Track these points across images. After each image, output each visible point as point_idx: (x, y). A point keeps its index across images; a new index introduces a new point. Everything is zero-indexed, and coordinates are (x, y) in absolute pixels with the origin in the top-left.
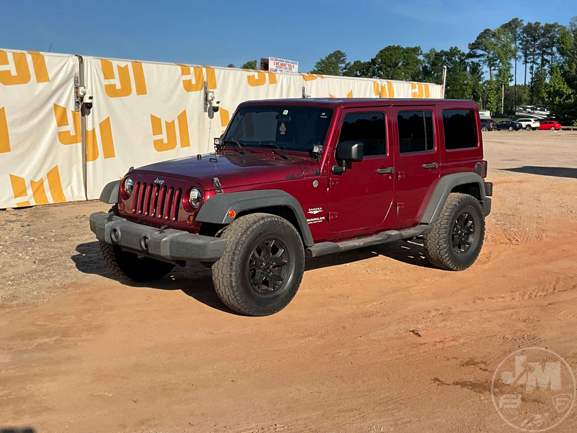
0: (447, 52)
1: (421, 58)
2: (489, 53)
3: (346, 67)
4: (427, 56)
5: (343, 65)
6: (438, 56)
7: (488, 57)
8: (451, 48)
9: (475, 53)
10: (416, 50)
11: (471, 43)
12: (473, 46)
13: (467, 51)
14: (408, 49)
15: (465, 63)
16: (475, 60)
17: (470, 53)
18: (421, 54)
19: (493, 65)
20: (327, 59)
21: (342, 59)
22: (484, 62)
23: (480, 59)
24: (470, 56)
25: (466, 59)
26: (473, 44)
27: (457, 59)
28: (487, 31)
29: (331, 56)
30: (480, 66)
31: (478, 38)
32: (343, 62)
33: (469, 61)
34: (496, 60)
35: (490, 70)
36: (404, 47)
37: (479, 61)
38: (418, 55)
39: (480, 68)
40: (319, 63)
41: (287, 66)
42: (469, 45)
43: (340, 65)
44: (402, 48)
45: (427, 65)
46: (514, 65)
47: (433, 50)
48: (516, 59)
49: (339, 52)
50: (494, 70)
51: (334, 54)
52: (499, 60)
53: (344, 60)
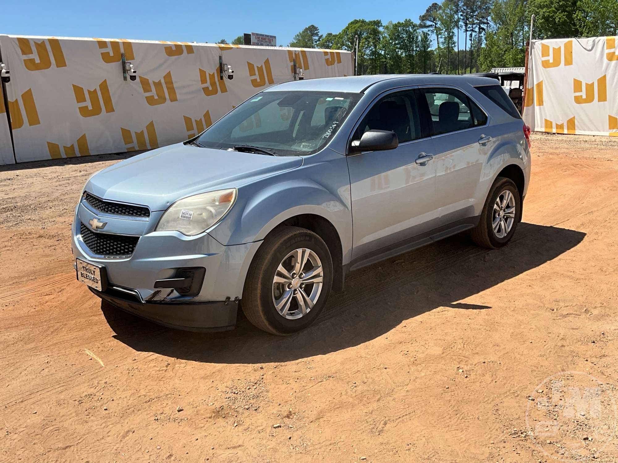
0: (403, 23)
1: (381, 29)
2: (436, 24)
3: (319, 39)
4: (387, 28)
5: (317, 38)
6: (396, 26)
7: (436, 27)
8: (406, 20)
9: (425, 24)
10: (378, 23)
11: (422, 15)
12: (423, 18)
13: (417, 22)
14: (371, 22)
15: (417, 33)
16: (425, 30)
17: (420, 24)
18: (381, 26)
19: (440, 34)
20: (303, 32)
21: (315, 32)
22: (433, 32)
23: (429, 29)
24: (421, 26)
25: (418, 29)
26: (423, 16)
27: (411, 29)
28: (435, 6)
29: (306, 30)
30: (429, 35)
31: (427, 11)
32: (317, 34)
33: (420, 31)
34: (442, 30)
35: (438, 38)
36: (367, 21)
37: (429, 31)
38: (379, 26)
39: (429, 36)
40: (298, 35)
41: (267, 40)
42: (420, 16)
43: (314, 38)
44: (366, 22)
45: (386, 35)
46: (456, 33)
47: (391, 23)
48: (458, 28)
49: (313, 26)
50: (441, 37)
51: (309, 27)
52: (444, 30)
53: (317, 33)
